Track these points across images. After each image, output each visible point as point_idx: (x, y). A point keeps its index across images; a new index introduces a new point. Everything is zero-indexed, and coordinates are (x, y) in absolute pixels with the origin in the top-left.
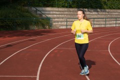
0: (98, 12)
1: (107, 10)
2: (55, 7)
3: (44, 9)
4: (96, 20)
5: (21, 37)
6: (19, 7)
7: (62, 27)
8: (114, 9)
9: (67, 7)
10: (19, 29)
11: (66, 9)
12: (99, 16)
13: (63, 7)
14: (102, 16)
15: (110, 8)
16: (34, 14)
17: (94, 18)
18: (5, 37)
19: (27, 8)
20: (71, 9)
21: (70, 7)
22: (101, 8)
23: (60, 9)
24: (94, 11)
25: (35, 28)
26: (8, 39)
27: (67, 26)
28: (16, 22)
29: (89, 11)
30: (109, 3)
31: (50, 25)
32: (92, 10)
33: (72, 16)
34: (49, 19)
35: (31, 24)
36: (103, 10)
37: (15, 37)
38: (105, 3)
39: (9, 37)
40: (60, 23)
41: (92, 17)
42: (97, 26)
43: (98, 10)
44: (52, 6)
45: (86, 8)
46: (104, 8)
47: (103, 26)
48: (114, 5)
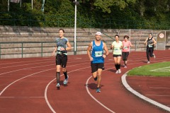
0: (28, 31)
4: (25, 45)
8: (56, 26)
12: (32, 39)
14: (37, 39)
15: (50, 26)
17: (22, 43)
29: (14, 31)
30: (47, 17)
36: (37, 28)
41: (20, 40)
42: (28, 56)
46: (39, 26)
47: (38, 55)
48: (56, 20)
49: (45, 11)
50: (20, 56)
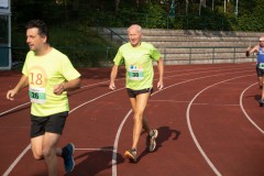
0: (220, 36)
1: (238, 34)
4: (216, 50)
6: (81, 28)
8: (250, 30)
9: (165, 28)
11: (164, 32)
12: (223, 44)
13: (159, 27)
14: (229, 44)
15: (243, 30)
16: (108, 40)
17: (214, 48)
19: (94, 29)
20: (173, 32)
21: (172, 27)
22: (227, 28)
23: (154, 31)
27: (165, 61)
28: (76, 54)
29: (204, 35)
30: (240, 20)
32: (211, 34)
33: (174, 44)
35: (103, 57)
41: (211, 44)
42: (219, 61)
43: (222, 33)
45: (199, 29)
46: (232, 30)
47: (229, 61)
48: (250, 24)
49: (239, 14)
50: (211, 62)
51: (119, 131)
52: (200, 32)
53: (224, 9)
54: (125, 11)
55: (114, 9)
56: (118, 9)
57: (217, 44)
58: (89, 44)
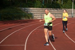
2: (35, 7)
3: (29, 8)
4: (57, 14)
5: (16, 24)
6: (15, 8)
7: (38, 18)
10: (15, 19)
11: (41, 9)
12: (59, 12)
13: (39, 7)
14: (60, 12)
15: (64, 8)
16: (24, 11)
18: (8, 24)
19: (19, 8)
20: (43, 9)
21: (43, 7)
23: (38, 9)
24: (56, 10)
25: (24, 19)
26: (9, 25)
27: (41, 18)
28: (14, 16)
30: (63, 5)
31: (32, 17)
32: (55, 9)
34: (31, 14)
35: (22, 17)
36: (60, 9)
37: (13, 24)
38: (61, 5)
39: (10, 24)
40: (37, 16)
41: (55, 13)
43: (58, 9)
44: (33, 7)
46: (61, 8)
47: (60, 17)
48: (66, 6)
49: (63, 4)
51: (27, 39)
52: (52, 9)
53: (59, 2)
54: (29, 2)
55: (25, 2)
56: (27, 2)
57: (57, 12)
58: (18, 13)
